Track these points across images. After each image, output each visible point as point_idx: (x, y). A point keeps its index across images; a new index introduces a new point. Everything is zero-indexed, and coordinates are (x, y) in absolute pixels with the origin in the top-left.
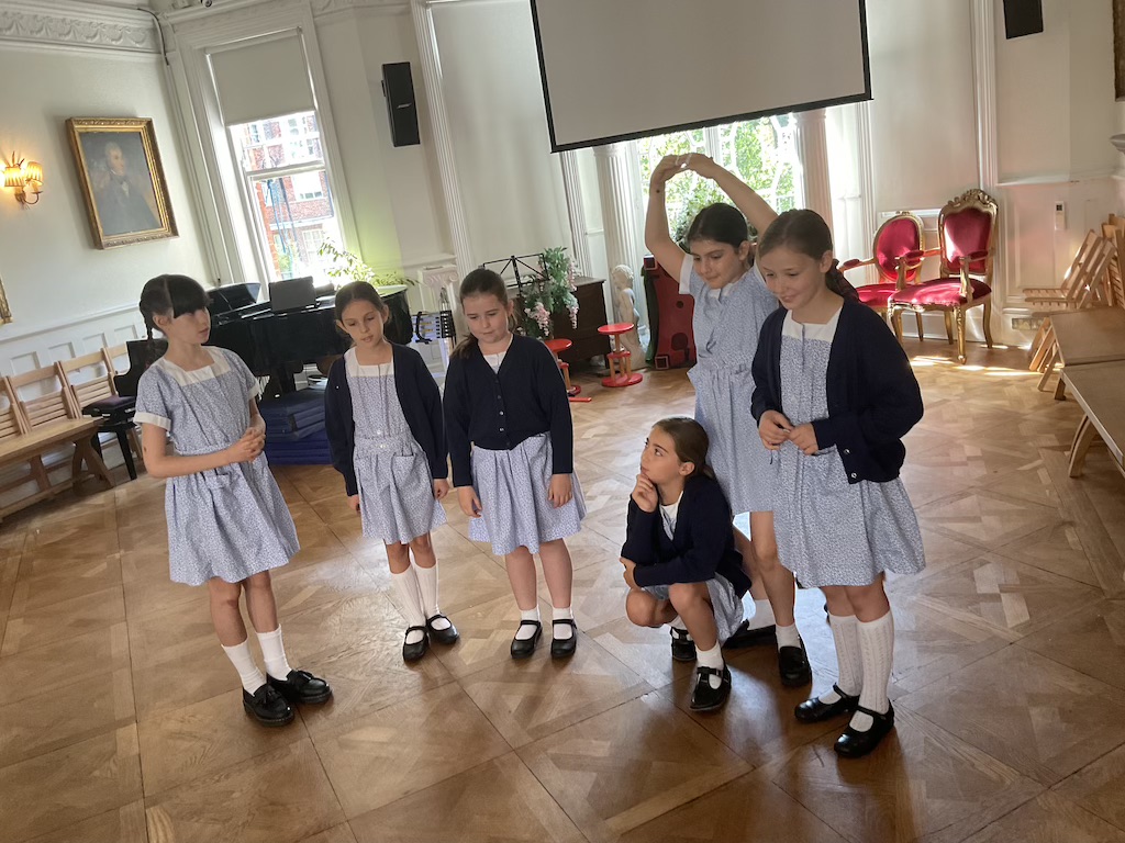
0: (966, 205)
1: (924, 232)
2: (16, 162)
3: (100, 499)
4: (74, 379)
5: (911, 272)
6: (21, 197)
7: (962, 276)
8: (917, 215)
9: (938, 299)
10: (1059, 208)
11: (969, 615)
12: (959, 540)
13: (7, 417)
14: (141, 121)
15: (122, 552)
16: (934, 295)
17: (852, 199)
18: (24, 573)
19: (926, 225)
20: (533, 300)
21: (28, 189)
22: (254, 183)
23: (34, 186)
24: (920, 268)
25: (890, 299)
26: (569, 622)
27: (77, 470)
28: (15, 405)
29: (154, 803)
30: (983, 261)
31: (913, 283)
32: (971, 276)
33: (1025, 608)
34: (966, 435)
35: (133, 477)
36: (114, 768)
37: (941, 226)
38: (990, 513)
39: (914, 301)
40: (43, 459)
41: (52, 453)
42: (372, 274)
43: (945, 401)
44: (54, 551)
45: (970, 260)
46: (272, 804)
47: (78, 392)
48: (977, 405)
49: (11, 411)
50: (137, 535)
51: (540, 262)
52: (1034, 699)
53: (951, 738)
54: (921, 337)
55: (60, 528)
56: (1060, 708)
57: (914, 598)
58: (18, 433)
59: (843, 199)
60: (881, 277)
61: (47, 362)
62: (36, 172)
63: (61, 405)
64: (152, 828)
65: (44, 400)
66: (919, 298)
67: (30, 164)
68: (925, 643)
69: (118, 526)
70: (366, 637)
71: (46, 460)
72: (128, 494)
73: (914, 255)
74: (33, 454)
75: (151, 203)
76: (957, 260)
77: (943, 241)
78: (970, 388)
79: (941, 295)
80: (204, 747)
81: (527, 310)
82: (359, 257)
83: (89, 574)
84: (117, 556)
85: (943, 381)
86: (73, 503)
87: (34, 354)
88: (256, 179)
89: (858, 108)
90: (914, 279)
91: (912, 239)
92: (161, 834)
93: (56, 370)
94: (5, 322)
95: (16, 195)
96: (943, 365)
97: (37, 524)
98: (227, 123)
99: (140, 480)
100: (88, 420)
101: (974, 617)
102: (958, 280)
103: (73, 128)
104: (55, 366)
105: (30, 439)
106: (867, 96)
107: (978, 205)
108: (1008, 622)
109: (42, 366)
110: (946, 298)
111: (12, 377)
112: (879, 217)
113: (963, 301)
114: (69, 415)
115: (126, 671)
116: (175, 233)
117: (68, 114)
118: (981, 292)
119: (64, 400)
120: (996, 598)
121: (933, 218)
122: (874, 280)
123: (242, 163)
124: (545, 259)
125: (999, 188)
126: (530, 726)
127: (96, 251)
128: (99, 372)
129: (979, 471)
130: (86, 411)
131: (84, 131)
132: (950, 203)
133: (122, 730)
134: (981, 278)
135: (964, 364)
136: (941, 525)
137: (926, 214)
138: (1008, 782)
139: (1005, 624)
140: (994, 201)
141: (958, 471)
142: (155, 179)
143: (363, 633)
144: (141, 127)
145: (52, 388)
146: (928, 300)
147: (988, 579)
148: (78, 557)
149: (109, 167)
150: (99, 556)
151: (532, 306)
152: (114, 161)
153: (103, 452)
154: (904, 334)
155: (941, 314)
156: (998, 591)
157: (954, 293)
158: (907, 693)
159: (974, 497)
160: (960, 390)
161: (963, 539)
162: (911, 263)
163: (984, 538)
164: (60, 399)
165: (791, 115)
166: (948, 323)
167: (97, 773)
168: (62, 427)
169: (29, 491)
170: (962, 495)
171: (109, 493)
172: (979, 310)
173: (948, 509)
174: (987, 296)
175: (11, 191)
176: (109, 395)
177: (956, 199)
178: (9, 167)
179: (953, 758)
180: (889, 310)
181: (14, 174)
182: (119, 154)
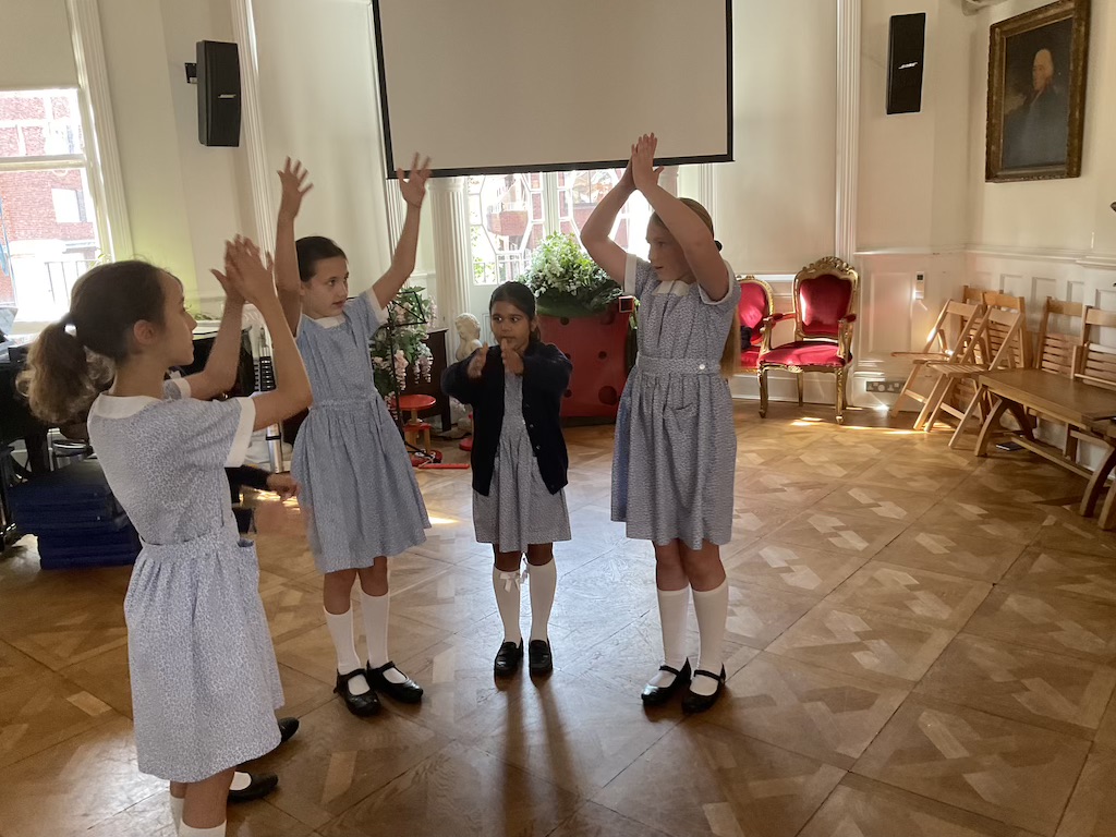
0: (823, 272)
7: (841, 338)
8: (763, 279)
9: (814, 360)
10: (920, 277)
16: (812, 356)
25: (759, 360)
37: (796, 291)
66: (798, 358)
76: (815, 324)
77: (798, 305)
79: (819, 356)
91: (762, 301)
106: (728, 157)
107: (835, 272)
110: (826, 359)
113: (843, 362)
121: (787, 284)
125: (856, 256)
132: (805, 268)
137: (778, 279)
140: (853, 268)
146: (807, 362)
157: (833, 354)
177: (810, 265)
180: (760, 370)
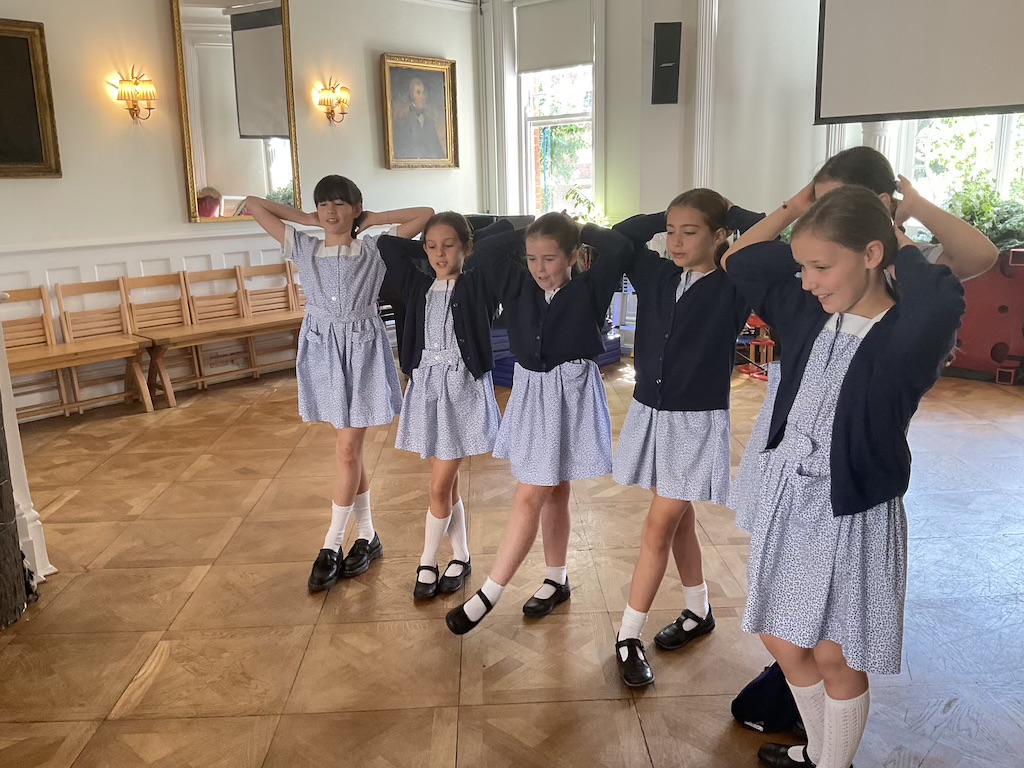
2: (332, 85)
6: (330, 115)
13: (282, 294)
14: (446, 62)
18: (241, 420)
21: (337, 110)
22: (533, 128)
23: (342, 109)
28: (290, 286)
29: (167, 638)
36: (169, 598)
49: (286, 289)
58: (288, 308)
62: (345, 96)
64: (151, 658)
67: (343, 89)
75: (442, 135)
88: (535, 125)
92: (153, 666)
95: (327, 113)
97: (279, 384)
98: (519, 72)
103: (384, 62)
116: (457, 165)
117: (383, 50)
123: (526, 109)
127: (386, 170)
131: (394, 65)
133: (198, 567)
142: (450, 115)
144: (445, 68)
149: (411, 99)
152: (416, 95)
167: (155, 597)
175: (324, 109)
178: (325, 89)
181: (328, 95)
182: (422, 89)
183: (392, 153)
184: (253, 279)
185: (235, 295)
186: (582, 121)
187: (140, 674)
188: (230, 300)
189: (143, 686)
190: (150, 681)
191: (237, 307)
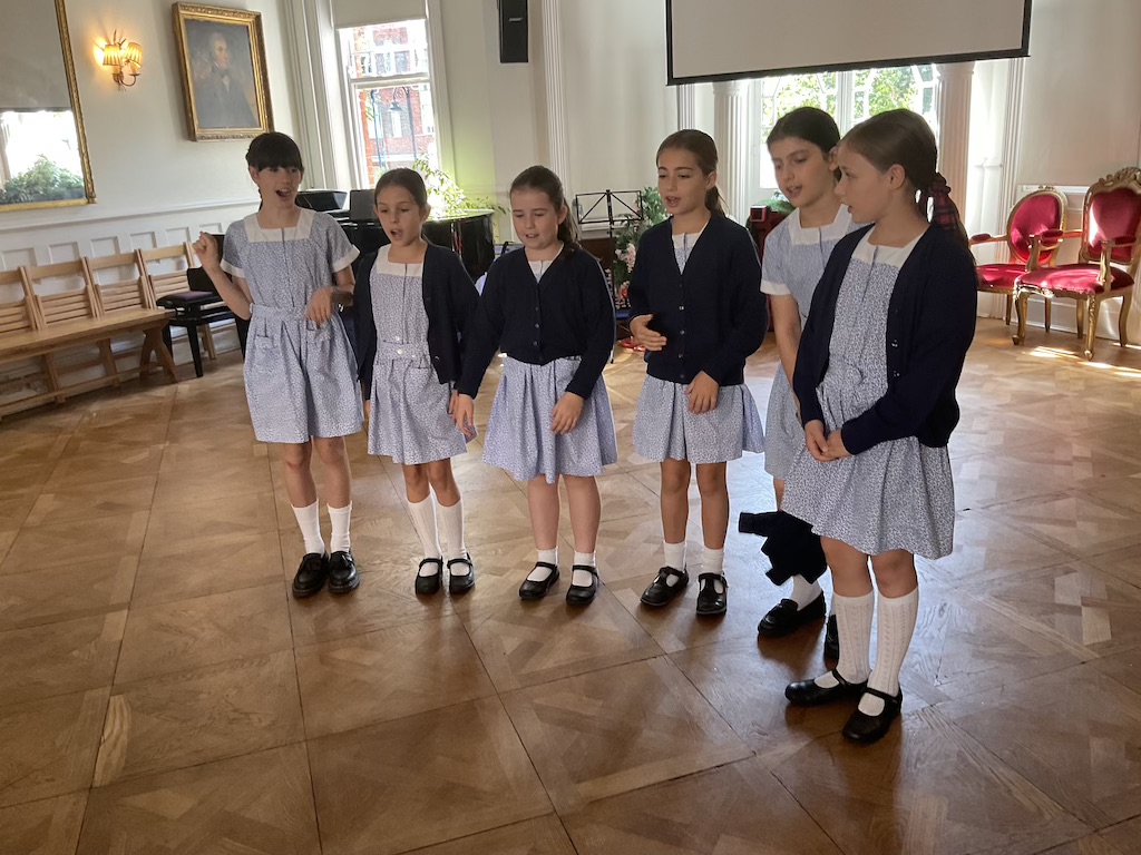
0: (1120, 185)
1: (1067, 212)
2: (117, 41)
3: (162, 392)
4: (153, 270)
5: (1045, 254)
6: (118, 77)
7: (1102, 263)
8: (1061, 191)
9: (1072, 284)
11: (1039, 624)
12: (1046, 543)
13: (81, 298)
14: (250, 15)
15: (167, 444)
16: (1068, 279)
17: (991, 167)
18: (69, 452)
19: (1070, 203)
20: (626, 241)
21: (127, 70)
22: (358, 91)
23: (133, 68)
24: (1058, 249)
25: (1017, 280)
26: (589, 569)
27: (145, 360)
28: (90, 287)
29: (117, 691)
30: (1130, 248)
31: (1046, 266)
32: (1112, 264)
33: (1108, 625)
34: (1077, 434)
35: (199, 375)
36: (93, 651)
37: (1087, 206)
38: (1086, 519)
39: (1044, 284)
40: (112, 346)
41: (122, 340)
42: (463, 196)
43: (1061, 396)
44: (102, 435)
45: (1114, 246)
46: (236, 711)
47: (155, 283)
48: (1098, 404)
49: (86, 292)
50: (186, 430)
51: (637, 202)
52: (1098, 729)
53: (989, 756)
54: (1047, 327)
55: (116, 413)
56: (1127, 744)
57: (980, 599)
58: (90, 315)
59: (981, 167)
60: (1012, 257)
61: (128, 247)
62: (135, 53)
63: (136, 294)
64: (110, 717)
65: (120, 286)
66: (1051, 281)
67: (131, 44)
68: (982, 649)
69: (170, 420)
70: (379, 557)
71: (116, 347)
72: (190, 390)
73: (1052, 235)
74: (103, 338)
75: (251, 101)
76: (1099, 244)
77: (1086, 223)
78: (1092, 386)
79: (1076, 281)
80: (187, 644)
81: (618, 252)
82: (452, 176)
83: (128, 461)
84: (161, 447)
85: (1062, 375)
86: (135, 392)
87: (115, 239)
88: (360, 87)
89: (1011, 66)
90: (1048, 263)
91: (1052, 217)
92: (117, 723)
93: (136, 258)
94: (89, 203)
95: (114, 75)
96: (1066, 359)
97: (95, 407)
98: (338, 26)
99: (207, 379)
100: (162, 310)
101: (1045, 628)
102: (1098, 267)
103: (178, 13)
104: (135, 253)
105: (100, 322)
106: (1022, 52)
107: (1133, 185)
108: (1084, 638)
109: (122, 252)
110: (1081, 284)
111: (90, 258)
112: (1019, 191)
113: (1099, 289)
114: (143, 304)
115: (135, 558)
118: (1121, 282)
119: (140, 289)
120: (1075, 610)
121: (1078, 196)
122: (1005, 259)
123: (347, 68)
124: (643, 198)
126: (524, 671)
127: (190, 142)
128: (179, 265)
129: (1083, 473)
130: (160, 302)
131: (189, 17)
132: (1102, 180)
133: (112, 614)
134: (1123, 268)
135: (1090, 360)
136: (1027, 524)
137: (1073, 192)
138: (1048, 817)
139: (1080, 641)
141: (1060, 471)
142: (258, 77)
143: (377, 553)
144: (249, 21)
145: (131, 274)
146: (1059, 286)
147: (1070, 589)
148: (123, 443)
149: (212, 58)
150: (145, 444)
151: (623, 247)
152: (217, 52)
153: (173, 346)
154: (1028, 323)
155: (1071, 304)
156: (1079, 603)
157: (1090, 280)
158: (949, 699)
159: (1072, 500)
160: (1081, 386)
161: (1051, 543)
162: (1046, 243)
163: (1075, 544)
164: (136, 287)
165: (934, 66)
166: (1080, 315)
167: (75, 653)
168: (134, 314)
169: (96, 374)
170: (1058, 496)
171: (173, 386)
172: (1115, 303)
173: (1039, 509)
174: (1128, 288)
175: (109, 70)
176: (188, 289)
177: (1108, 177)
178: (109, 45)
179: (987, 779)
180: (1015, 292)
181: (114, 53)
182: (224, 46)
183: (196, 123)
184: (43, 282)
185: (24, 303)
186: (418, 82)
187: (106, 735)
188: (18, 310)
189: (119, 746)
190: (124, 738)
191: (27, 317)
